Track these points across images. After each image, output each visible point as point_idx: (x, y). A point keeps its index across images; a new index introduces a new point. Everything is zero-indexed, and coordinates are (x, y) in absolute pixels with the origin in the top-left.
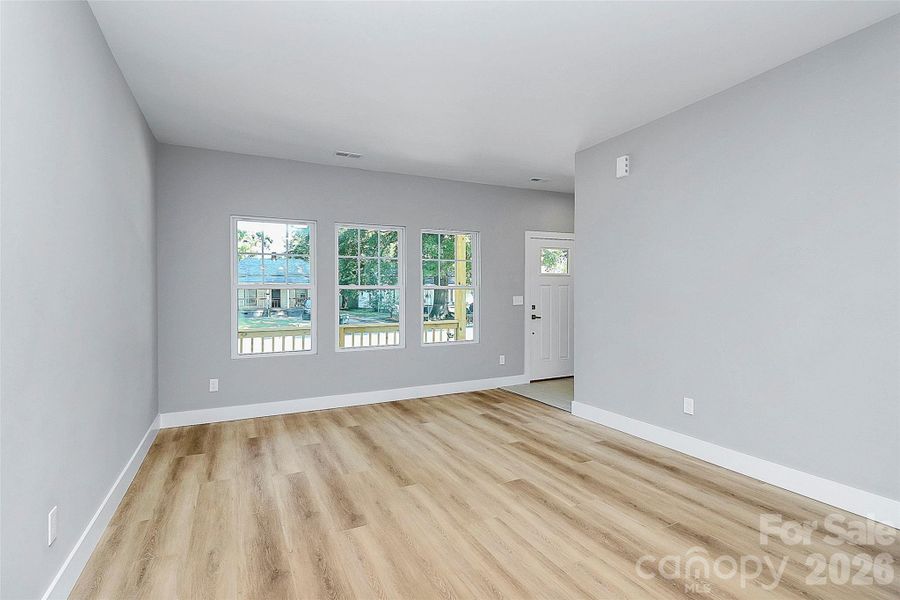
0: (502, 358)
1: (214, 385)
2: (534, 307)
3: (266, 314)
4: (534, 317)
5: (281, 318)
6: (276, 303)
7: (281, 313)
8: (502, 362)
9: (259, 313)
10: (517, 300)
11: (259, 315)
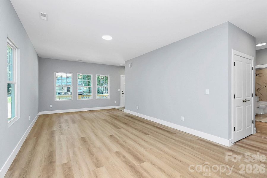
0: (115, 102)
1: (51, 106)
2: (123, 91)
3: (65, 94)
4: (123, 93)
5: (70, 95)
6: (68, 91)
7: (70, 94)
8: (115, 103)
9: (63, 93)
10: (119, 90)
11: (63, 94)
